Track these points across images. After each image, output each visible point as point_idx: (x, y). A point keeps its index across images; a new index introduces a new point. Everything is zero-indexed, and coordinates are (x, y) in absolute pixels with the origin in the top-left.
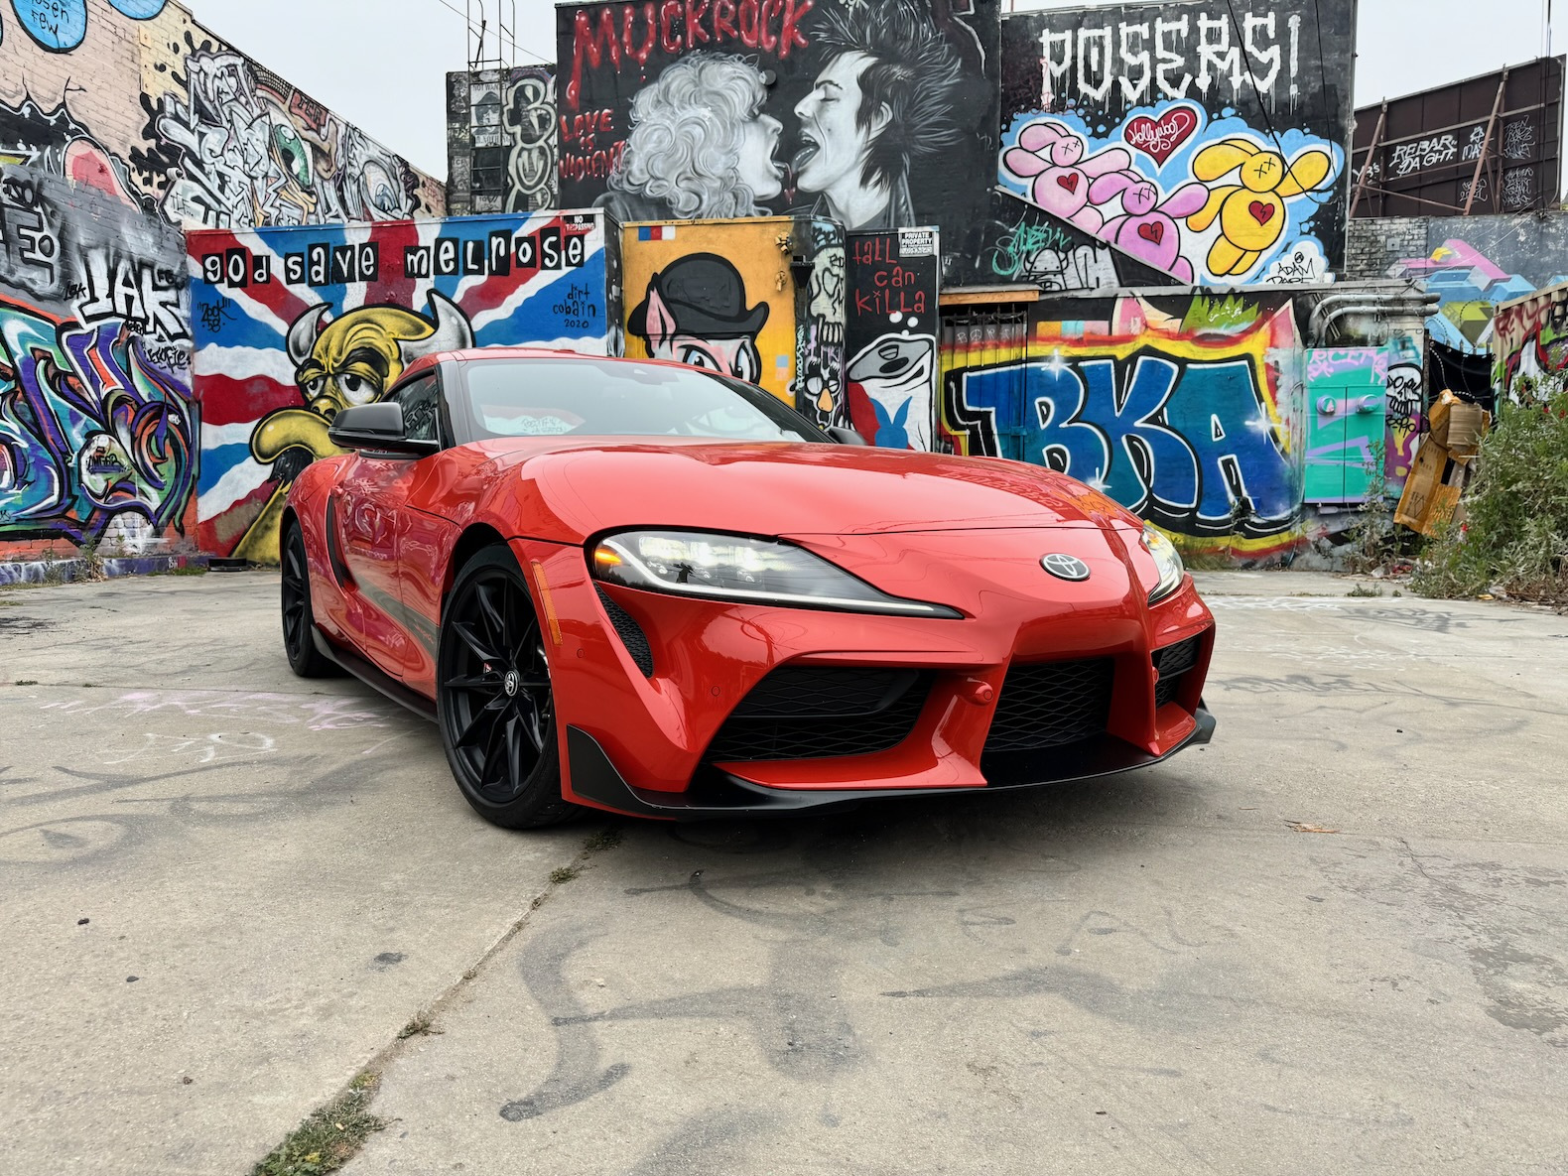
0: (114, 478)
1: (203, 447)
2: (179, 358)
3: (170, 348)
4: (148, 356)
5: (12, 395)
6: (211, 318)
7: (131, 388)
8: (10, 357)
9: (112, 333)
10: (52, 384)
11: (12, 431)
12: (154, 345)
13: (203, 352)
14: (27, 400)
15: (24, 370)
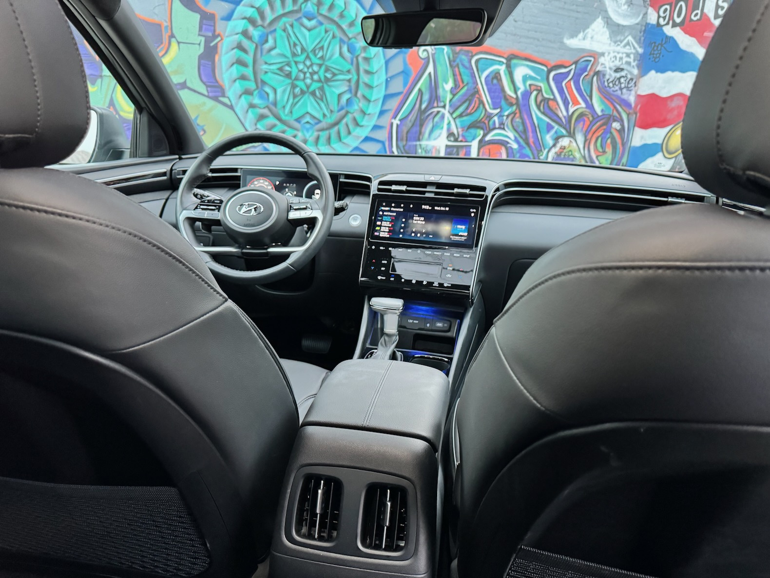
1: (633, 144)
2: (628, 83)
3: (623, 77)
4: (606, 84)
5: (513, 115)
6: (656, 52)
7: (590, 106)
8: (515, 91)
9: (584, 70)
10: (538, 107)
11: (509, 138)
12: (611, 75)
13: (646, 78)
14: (521, 118)
15: (523, 98)
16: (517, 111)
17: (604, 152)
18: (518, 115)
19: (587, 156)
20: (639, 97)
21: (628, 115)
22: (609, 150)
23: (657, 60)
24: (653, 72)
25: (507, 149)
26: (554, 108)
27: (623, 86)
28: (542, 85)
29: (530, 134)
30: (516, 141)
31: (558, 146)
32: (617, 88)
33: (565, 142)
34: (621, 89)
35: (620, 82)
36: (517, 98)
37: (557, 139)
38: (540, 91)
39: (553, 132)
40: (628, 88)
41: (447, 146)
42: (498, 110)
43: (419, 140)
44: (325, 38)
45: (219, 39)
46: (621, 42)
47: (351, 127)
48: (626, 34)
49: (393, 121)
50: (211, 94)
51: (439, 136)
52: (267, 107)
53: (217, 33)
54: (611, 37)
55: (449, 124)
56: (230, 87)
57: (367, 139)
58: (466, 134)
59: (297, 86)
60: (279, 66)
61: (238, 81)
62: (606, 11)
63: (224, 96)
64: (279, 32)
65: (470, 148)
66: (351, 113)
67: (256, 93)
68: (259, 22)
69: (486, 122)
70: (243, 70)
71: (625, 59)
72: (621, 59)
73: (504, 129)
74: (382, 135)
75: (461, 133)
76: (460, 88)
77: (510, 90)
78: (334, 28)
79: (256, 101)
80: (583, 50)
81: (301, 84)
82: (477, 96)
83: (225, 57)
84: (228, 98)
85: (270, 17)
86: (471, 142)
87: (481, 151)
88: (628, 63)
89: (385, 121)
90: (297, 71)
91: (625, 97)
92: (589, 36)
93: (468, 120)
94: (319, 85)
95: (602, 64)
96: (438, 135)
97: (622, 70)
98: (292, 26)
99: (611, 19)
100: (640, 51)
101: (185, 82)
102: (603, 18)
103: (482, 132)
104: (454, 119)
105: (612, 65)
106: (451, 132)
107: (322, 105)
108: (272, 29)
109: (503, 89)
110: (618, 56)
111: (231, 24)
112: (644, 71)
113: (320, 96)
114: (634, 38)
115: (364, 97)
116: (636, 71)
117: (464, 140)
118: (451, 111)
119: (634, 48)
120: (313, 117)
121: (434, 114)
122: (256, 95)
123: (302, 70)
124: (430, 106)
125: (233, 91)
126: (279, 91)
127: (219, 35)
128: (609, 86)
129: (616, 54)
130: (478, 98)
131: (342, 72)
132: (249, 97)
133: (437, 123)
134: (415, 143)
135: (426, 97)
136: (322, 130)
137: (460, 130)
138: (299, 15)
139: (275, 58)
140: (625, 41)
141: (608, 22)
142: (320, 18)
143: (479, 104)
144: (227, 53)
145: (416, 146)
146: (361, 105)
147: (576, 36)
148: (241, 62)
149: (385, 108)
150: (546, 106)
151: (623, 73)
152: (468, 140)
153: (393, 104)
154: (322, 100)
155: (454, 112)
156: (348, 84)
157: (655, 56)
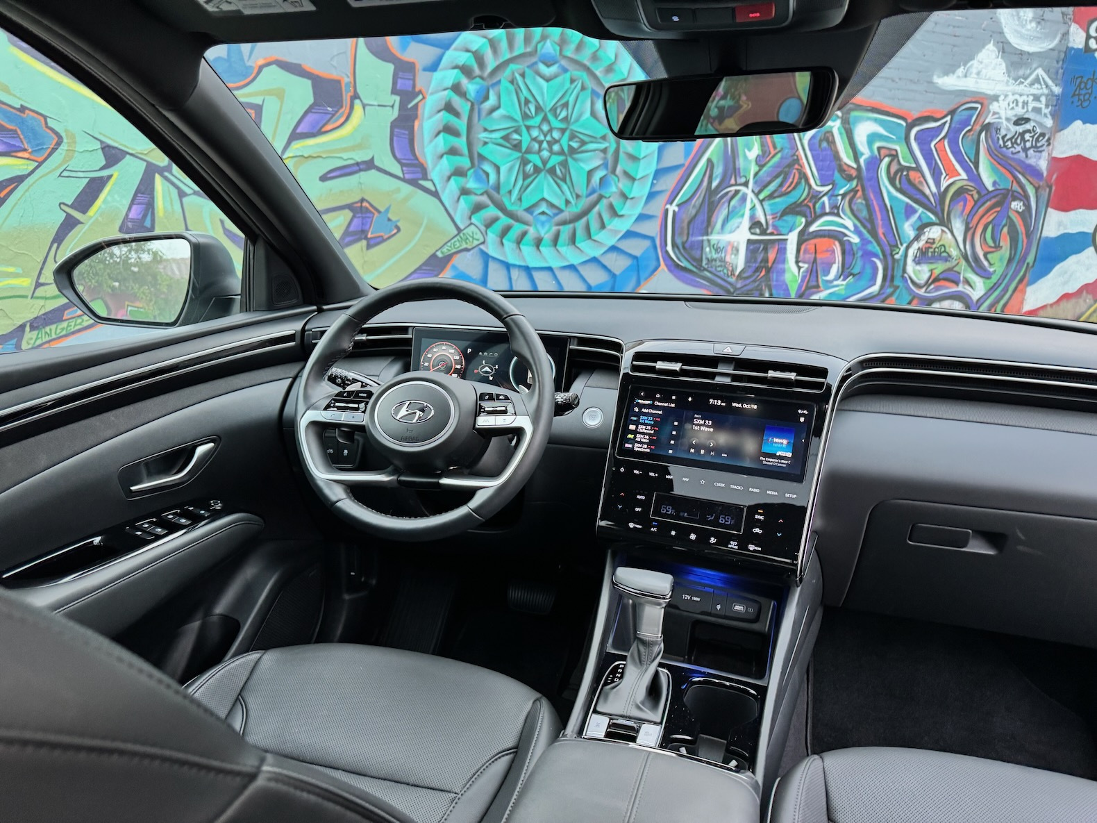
0: (939, 268)
1: (1045, 234)
2: (1037, 140)
3: (1029, 131)
4: (1001, 142)
5: (852, 194)
6: (1083, 92)
7: (975, 178)
8: (856, 156)
9: (966, 122)
10: (892, 181)
11: (846, 228)
12: (1010, 129)
13: (1065, 132)
14: (865, 198)
15: (868, 169)
16: (859, 188)
17: (998, 247)
18: (860, 193)
19: (969, 253)
20: (1054, 161)
21: (1037, 189)
22: (1005, 244)
23: (1085, 104)
24: (1078, 124)
25: (842, 244)
26: (916, 182)
27: (1028, 144)
28: (897, 148)
29: (879, 222)
30: (857, 231)
31: (924, 238)
32: (1019, 148)
33: (934, 232)
34: (1025, 150)
35: (1023, 139)
36: (859, 169)
37: (921, 228)
38: (894, 156)
39: (914, 218)
40: (1038, 149)
41: (749, 241)
42: (830, 187)
43: (707, 234)
44: (570, 92)
45: (420, 97)
46: (1026, 79)
47: (606, 217)
48: (1034, 66)
49: (668, 206)
50: (407, 176)
51: (738, 227)
52: (486, 193)
53: (417, 90)
54: (1008, 72)
55: (753, 208)
56: (435, 165)
57: (629, 234)
58: (779, 223)
59: (529, 162)
60: (503, 133)
61: (445, 156)
62: (1002, 33)
63: (425, 178)
64: (505, 84)
65: (786, 244)
66: (605, 197)
67: (470, 173)
68: (477, 71)
69: (811, 205)
70: (453, 140)
71: (1032, 105)
72: (1025, 104)
73: (838, 215)
74: (652, 228)
75: (770, 222)
76: (771, 156)
77: (848, 157)
78: (584, 75)
79: (471, 184)
80: (962, 93)
81: (535, 159)
82: (796, 166)
83: (429, 121)
84: (432, 181)
85: (491, 63)
86: (788, 234)
87: (803, 247)
88: (1037, 110)
89: (656, 208)
90: (529, 139)
91: (1032, 161)
92: (974, 71)
93: (782, 203)
94: (561, 158)
95: (995, 113)
96: (736, 225)
97: (1028, 120)
98: (523, 75)
99: (1009, 43)
100: (1057, 90)
101: (372, 159)
102: (997, 43)
103: (803, 220)
104: (761, 202)
105: (1011, 114)
106: (756, 220)
107: (565, 187)
108: (495, 81)
109: (836, 156)
110: (1021, 100)
111: (437, 75)
112: (1062, 121)
113: (561, 175)
114: (1047, 72)
115: (626, 174)
116: (1049, 122)
117: (775, 233)
118: (756, 191)
119: (1047, 86)
120: (552, 205)
121: (730, 194)
122: (471, 176)
123: (536, 137)
124: (724, 183)
125: (438, 170)
126: (503, 170)
127: (420, 92)
128: (1005, 146)
129: (1017, 97)
130: (797, 169)
131: (594, 139)
132: (461, 180)
133: (735, 207)
134: (700, 238)
135: (718, 171)
136: (564, 223)
137: (769, 217)
138: (534, 59)
139: (498, 122)
140: (1033, 76)
141: (1005, 48)
142: (563, 62)
143: (800, 179)
144: (430, 117)
145: (702, 241)
146: (621, 185)
147: (953, 72)
148: (449, 130)
149: (657, 188)
150: (904, 180)
151: (1028, 126)
152: (783, 233)
153: (669, 182)
154: (564, 180)
155: (760, 192)
156: (602, 155)
157: (1082, 97)
